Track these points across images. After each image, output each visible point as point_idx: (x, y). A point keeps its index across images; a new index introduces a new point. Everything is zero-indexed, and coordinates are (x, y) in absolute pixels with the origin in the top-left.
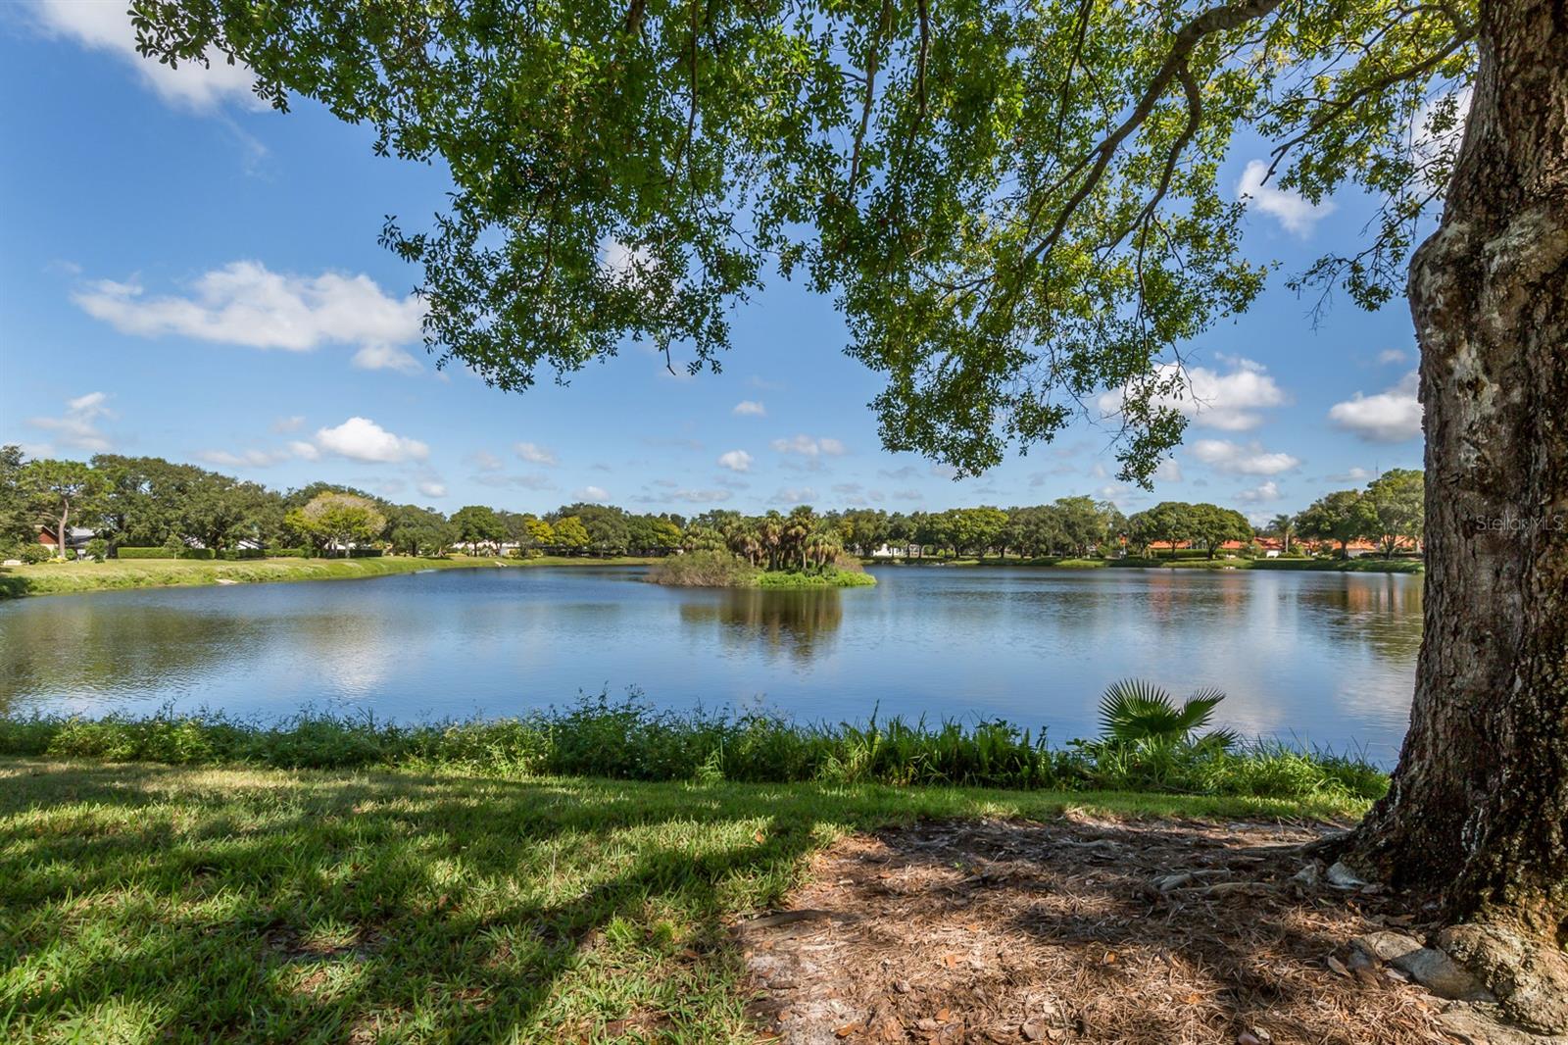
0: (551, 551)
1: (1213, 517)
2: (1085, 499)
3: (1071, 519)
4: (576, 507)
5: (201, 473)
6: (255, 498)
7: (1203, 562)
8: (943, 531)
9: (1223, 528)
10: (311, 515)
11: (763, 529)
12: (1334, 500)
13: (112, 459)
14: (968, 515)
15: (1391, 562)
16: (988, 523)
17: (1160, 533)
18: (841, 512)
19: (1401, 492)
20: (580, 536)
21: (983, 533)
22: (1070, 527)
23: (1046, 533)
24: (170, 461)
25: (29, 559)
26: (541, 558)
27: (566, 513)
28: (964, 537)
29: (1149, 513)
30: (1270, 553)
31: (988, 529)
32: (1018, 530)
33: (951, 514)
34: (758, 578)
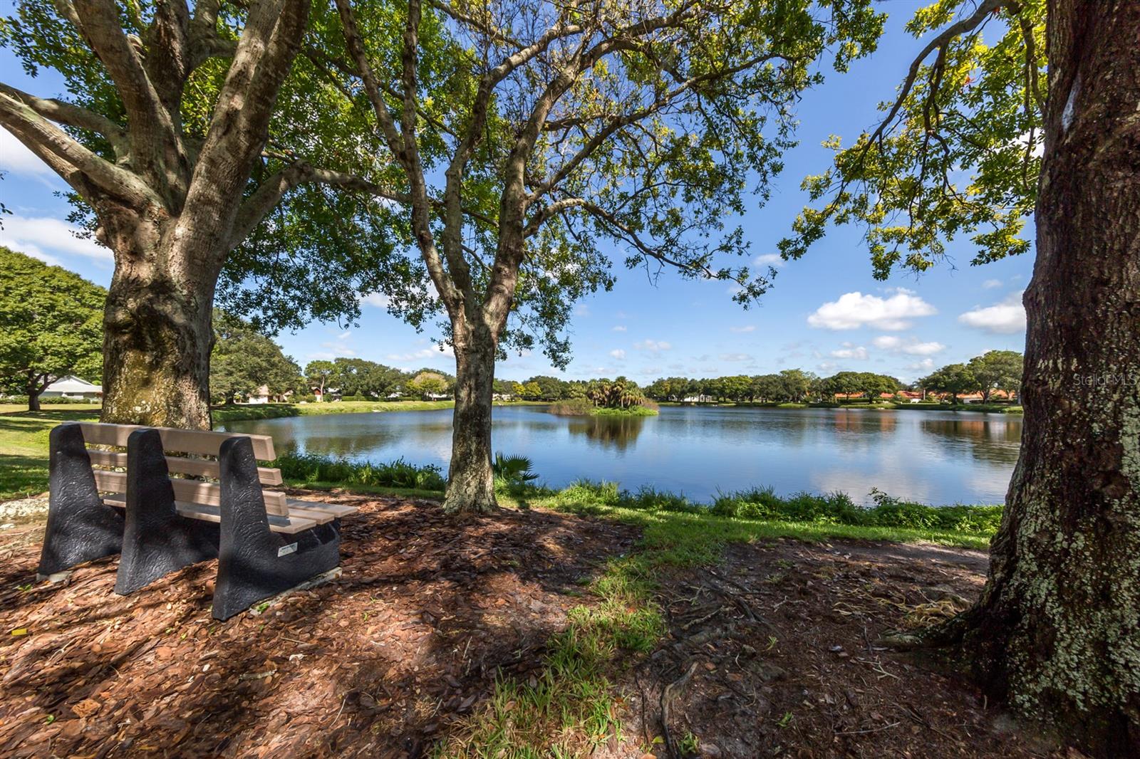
0: (526, 398)
1: (872, 380)
2: (797, 371)
3: (787, 382)
4: (537, 378)
5: (375, 365)
6: (396, 375)
7: (866, 405)
8: (716, 388)
9: (878, 386)
10: (417, 383)
11: (601, 387)
12: (947, 370)
13: (342, 359)
14: (730, 380)
15: (986, 406)
16: (741, 384)
17: (839, 389)
18: (666, 378)
19: (991, 364)
20: (537, 391)
21: (738, 389)
22: (786, 386)
23: (772, 389)
24: (364, 360)
25: (309, 401)
26: (521, 402)
27: (532, 380)
28: (728, 391)
29: (832, 378)
30: (914, 400)
31: (740, 387)
32: (756, 388)
33: (722, 379)
34: (597, 411)
